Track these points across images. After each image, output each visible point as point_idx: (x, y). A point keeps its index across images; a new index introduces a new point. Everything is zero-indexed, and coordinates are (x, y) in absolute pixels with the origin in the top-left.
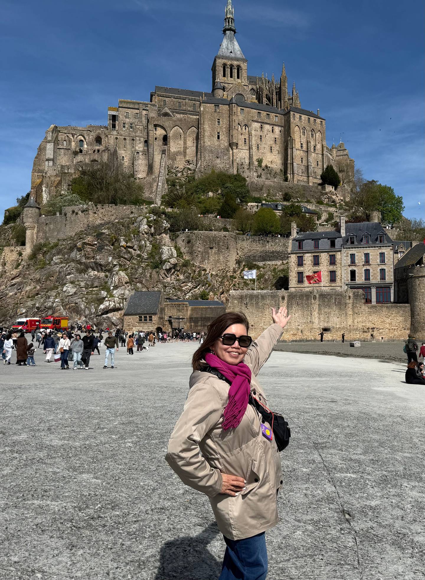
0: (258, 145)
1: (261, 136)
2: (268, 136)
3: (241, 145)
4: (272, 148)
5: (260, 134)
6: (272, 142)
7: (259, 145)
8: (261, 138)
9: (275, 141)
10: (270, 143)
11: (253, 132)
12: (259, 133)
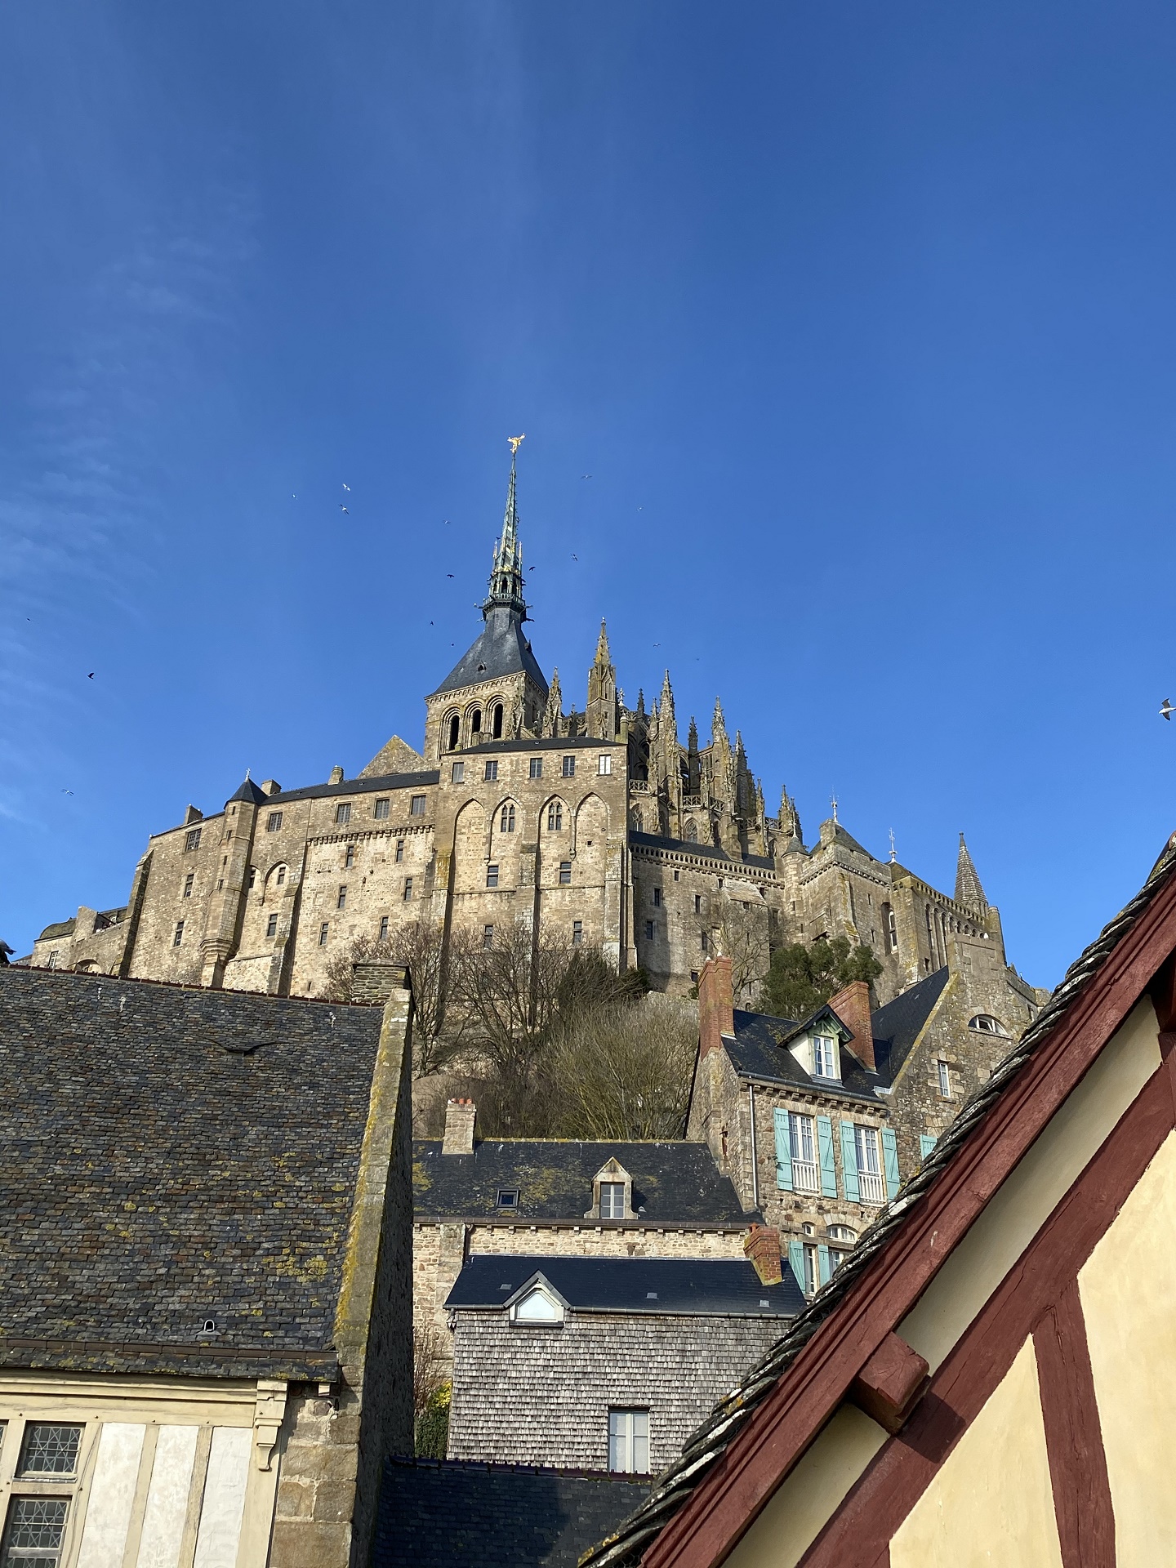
0: (325, 925)
1: (342, 888)
2: (375, 877)
3: (254, 943)
4: (390, 921)
5: (341, 881)
6: (389, 898)
7: (332, 925)
8: (342, 896)
9: (408, 888)
10: (380, 904)
11: (310, 883)
12: (337, 878)
